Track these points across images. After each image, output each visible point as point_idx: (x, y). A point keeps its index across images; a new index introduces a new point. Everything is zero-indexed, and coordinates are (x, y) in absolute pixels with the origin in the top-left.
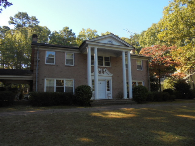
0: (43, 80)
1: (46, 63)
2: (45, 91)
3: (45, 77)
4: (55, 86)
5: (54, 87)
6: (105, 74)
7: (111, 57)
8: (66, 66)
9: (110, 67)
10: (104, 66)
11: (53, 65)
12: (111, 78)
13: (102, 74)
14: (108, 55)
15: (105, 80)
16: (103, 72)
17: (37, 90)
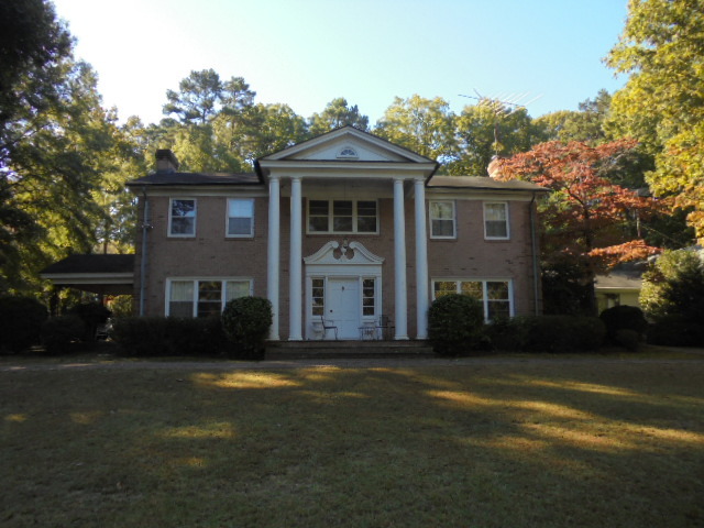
0: (162, 283)
1: (169, 235)
2: (167, 313)
3: (168, 274)
4: (196, 300)
5: (191, 304)
6: (357, 259)
7: (380, 200)
8: (227, 239)
9: (377, 233)
10: (355, 231)
11: (188, 239)
12: (380, 268)
13: (344, 259)
14: (366, 196)
15: (357, 279)
16: (350, 253)
17: (145, 312)
